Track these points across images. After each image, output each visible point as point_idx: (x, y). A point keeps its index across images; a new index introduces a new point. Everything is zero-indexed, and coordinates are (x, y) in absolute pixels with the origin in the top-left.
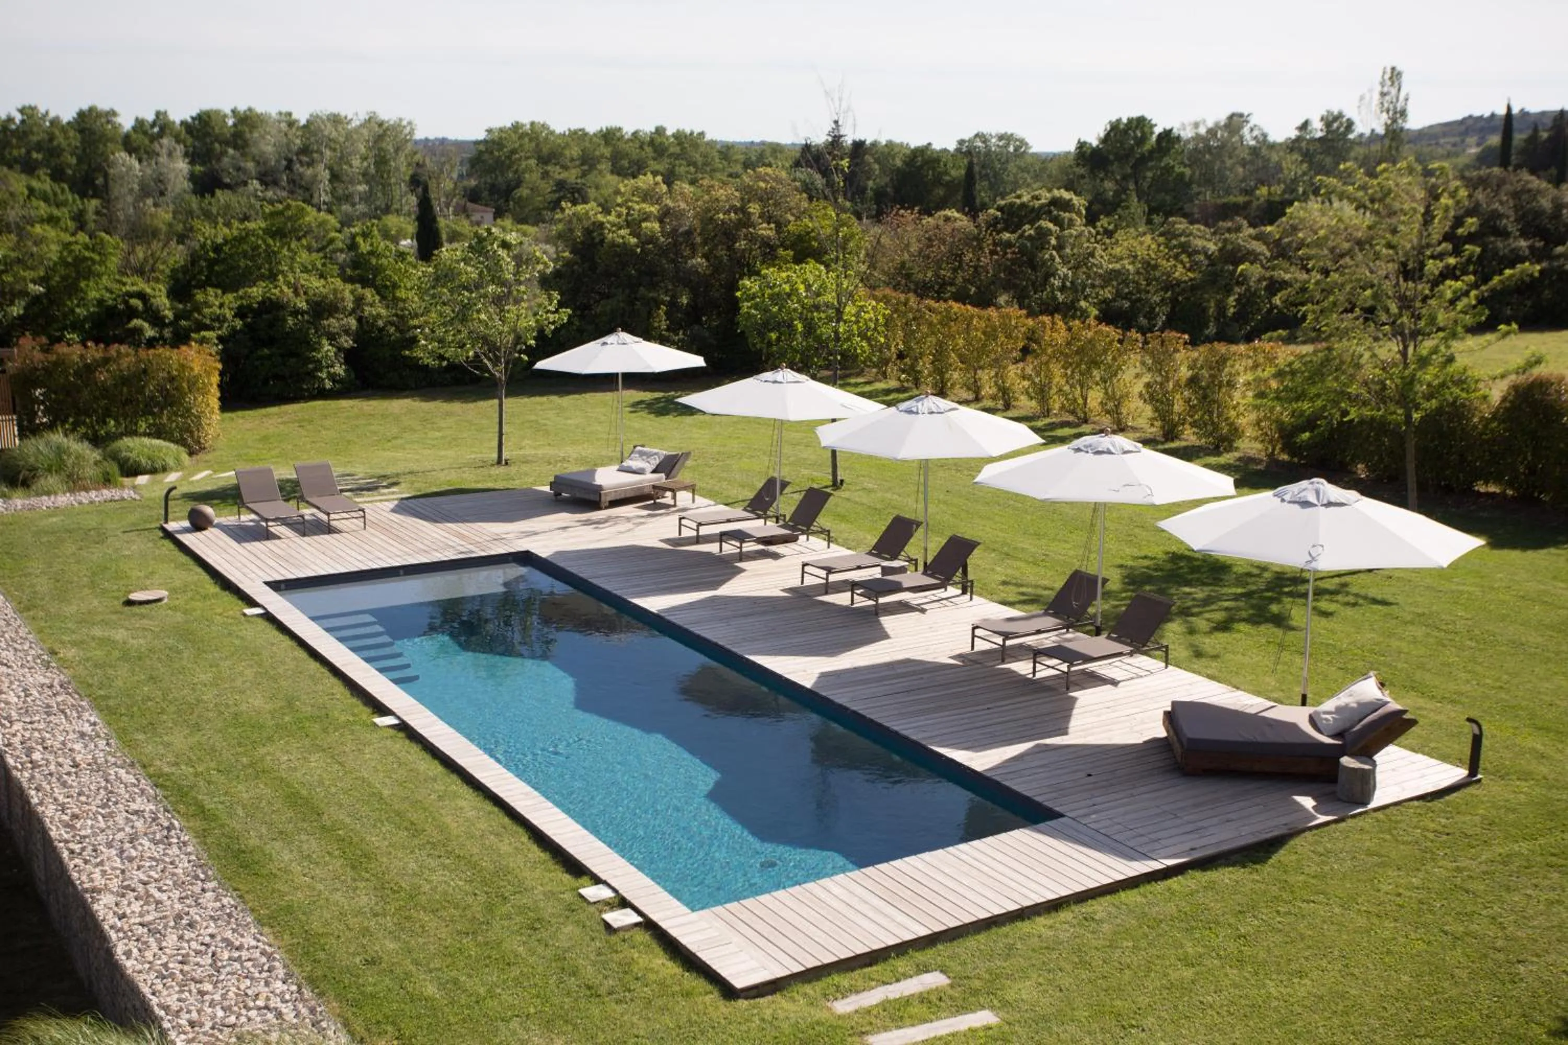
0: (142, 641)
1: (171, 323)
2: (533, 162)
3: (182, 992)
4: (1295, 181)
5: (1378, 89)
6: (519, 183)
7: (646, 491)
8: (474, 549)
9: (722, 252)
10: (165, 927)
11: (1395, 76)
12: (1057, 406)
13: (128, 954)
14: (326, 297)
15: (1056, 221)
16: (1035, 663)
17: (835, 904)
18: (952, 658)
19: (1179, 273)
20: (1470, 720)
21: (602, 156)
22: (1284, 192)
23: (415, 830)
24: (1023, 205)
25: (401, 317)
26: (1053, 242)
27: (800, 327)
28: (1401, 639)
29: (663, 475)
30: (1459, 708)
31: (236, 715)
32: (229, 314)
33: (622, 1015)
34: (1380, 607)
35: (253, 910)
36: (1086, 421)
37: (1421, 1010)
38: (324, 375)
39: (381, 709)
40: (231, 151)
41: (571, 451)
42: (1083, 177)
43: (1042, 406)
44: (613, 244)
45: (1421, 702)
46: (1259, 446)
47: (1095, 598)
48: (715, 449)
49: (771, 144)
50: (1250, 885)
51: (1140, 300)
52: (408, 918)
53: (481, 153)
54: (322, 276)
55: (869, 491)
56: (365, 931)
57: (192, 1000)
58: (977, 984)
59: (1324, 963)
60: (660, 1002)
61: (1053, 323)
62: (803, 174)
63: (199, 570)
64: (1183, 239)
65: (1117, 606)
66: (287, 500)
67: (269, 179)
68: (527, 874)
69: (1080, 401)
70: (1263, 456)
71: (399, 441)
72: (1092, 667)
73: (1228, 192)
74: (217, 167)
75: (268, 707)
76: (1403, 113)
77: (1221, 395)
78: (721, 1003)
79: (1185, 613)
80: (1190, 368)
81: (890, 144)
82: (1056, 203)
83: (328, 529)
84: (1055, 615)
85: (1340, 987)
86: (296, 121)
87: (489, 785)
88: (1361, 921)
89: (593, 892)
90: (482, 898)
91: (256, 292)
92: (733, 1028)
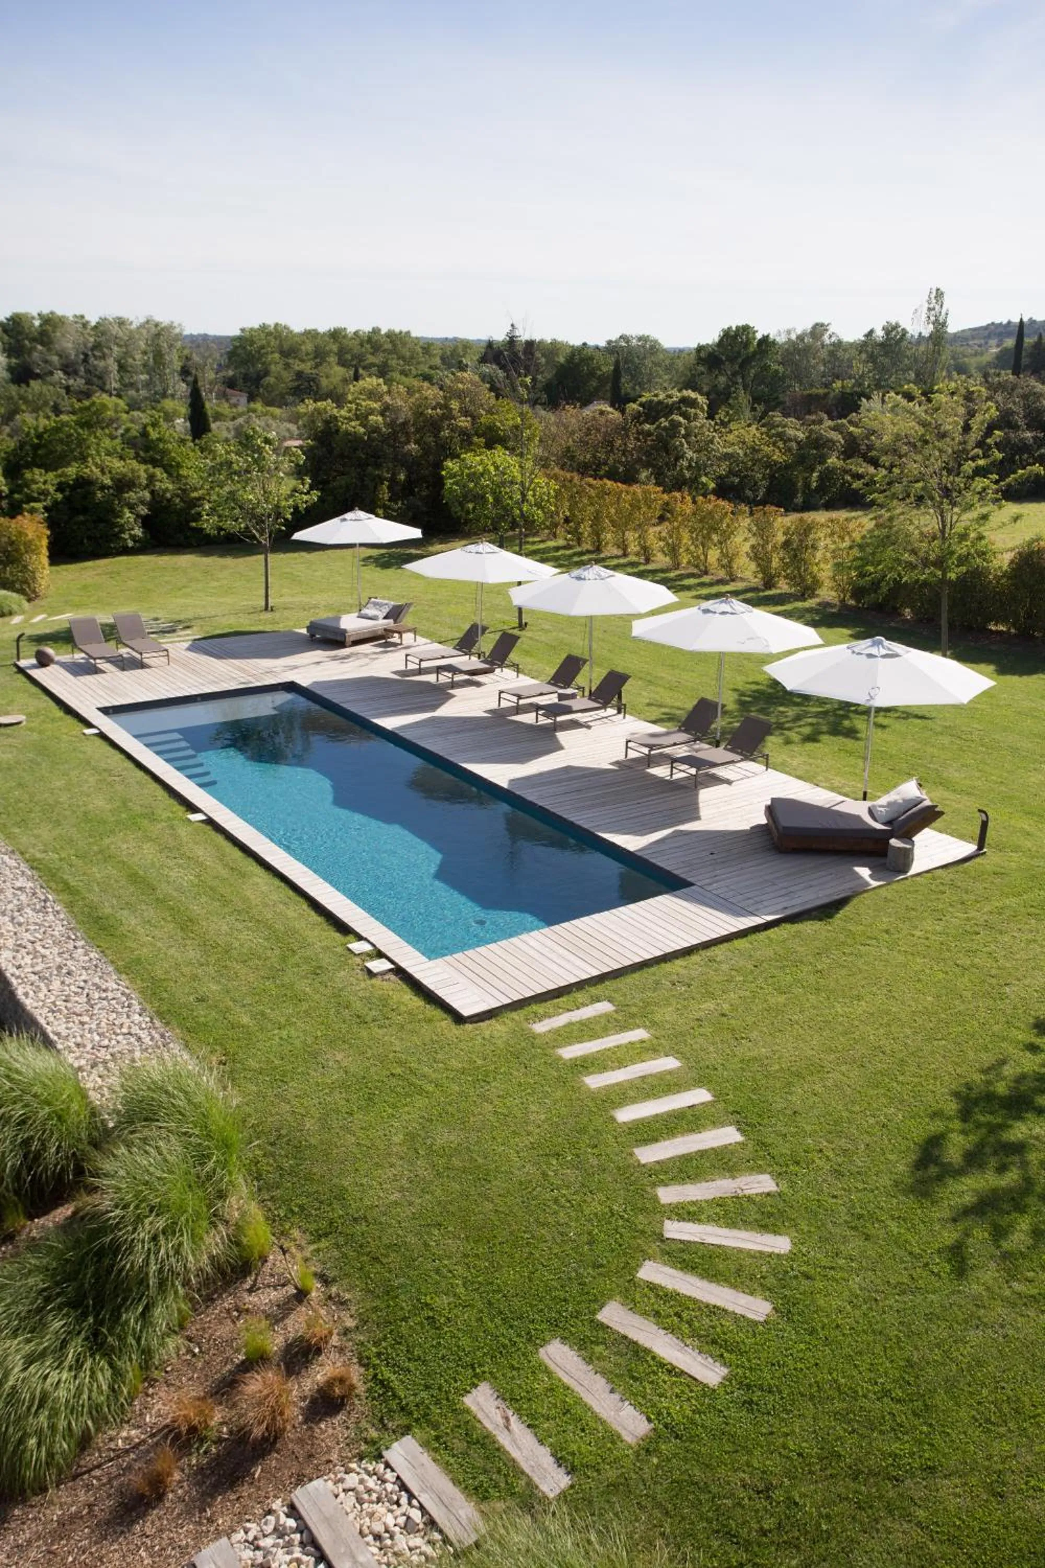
0: (10, 756)
1: (7, 497)
2: (277, 355)
3: (68, 1022)
4: (862, 376)
5: (926, 305)
6: (267, 373)
7: (380, 633)
8: (250, 679)
9: (430, 439)
10: (51, 975)
11: (939, 294)
12: (685, 561)
13: (26, 995)
14: (125, 475)
15: (685, 415)
16: (672, 768)
17: (532, 952)
18: (612, 764)
19: (777, 457)
20: (980, 811)
21: (331, 351)
22: (854, 386)
23: (225, 901)
24: (660, 402)
25: (184, 491)
26: (683, 432)
27: (491, 500)
28: (933, 746)
29: (391, 621)
30: (973, 798)
31: (85, 813)
32: (51, 489)
33: (384, 1036)
34: (919, 721)
35: (112, 962)
36: (706, 573)
37: (940, 1021)
38: (126, 536)
39: (192, 808)
40: (39, 347)
41: (321, 599)
42: (703, 373)
43: (674, 562)
44: (347, 433)
45: (946, 794)
46: (834, 594)
47: (716, 717)
48: (430, 596)
49: (462, 341)
50: (824, 934)
51: (746, 476)
52: (226, 967)
53: (236, 348)
54: (122, 458)
55: (547, 631)
56: (195, 977)
57: (75, 1029)
58: (634, 1010)
59: (874, 989)
60: (409, 1027)
61: (683, 498)
62: (487, 369)
63: (47, 698)
64: (780, 429)
65: (730, 723)
66: (107, 641)
67: (70, 370)
68: (308, 933)
69: (702, 557)
70: (836, 601)
71: (189, 590)
72: (714, 771)
73: (812, 386)
74: (28, 359)
75: (109, 807)
76: (944, 324)
77: (806, 556)
78: (453, 1026)
79: (780, 727)
80: (785, 534)
81: (554, 343)
82: (684, 401)
83: (142, 665)
84: (686, 731)
85: (885, 1007)
86: (88, 322)
87: (277, 866)
88: (901, 958)
89: (358, 947)
90: (277, 952)
91: (72, 471)
92: (462, 1045)
